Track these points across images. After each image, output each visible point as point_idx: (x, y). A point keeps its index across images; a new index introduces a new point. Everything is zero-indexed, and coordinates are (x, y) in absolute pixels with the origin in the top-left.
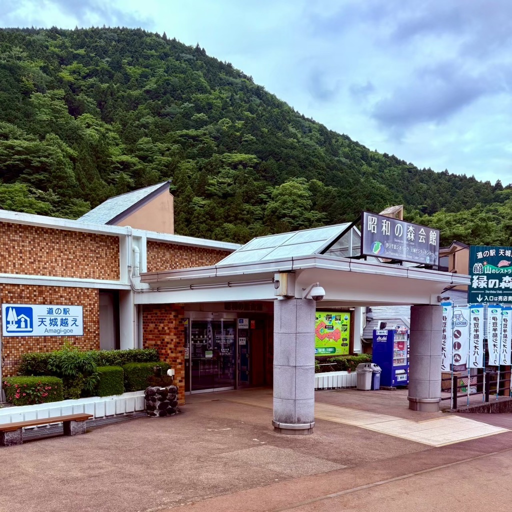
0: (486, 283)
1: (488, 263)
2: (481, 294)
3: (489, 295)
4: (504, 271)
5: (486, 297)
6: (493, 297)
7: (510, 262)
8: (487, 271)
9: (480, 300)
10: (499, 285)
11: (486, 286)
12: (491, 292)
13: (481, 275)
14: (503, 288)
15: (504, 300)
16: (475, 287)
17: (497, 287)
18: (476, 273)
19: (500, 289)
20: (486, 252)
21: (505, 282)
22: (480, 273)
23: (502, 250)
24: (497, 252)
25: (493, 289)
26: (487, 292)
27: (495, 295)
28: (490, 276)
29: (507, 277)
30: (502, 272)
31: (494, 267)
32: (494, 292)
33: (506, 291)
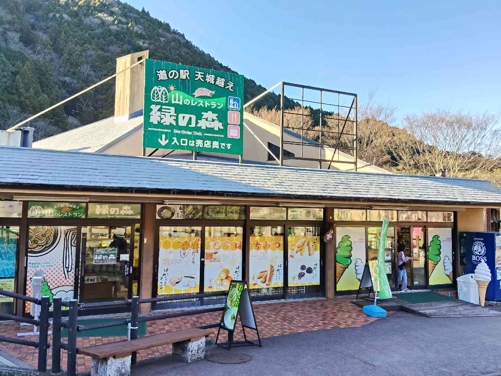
0: (175, 118)
1: (177, 89)
2: (166, 133)
3: (179, 136)
4: (204, 104)
5: (175, 139)
6: (186, 140)
7: (213, 92)
8: (175, 100)
9: (163, 142)
10: (197, 123)
11: (174, 123)
12: (184, 132)
13: (165, 104)
14: (204, 128)
15: (206, 146)
16: (156, 122)
17: (193, 125)
18: (155, 101)
19: (198, 129)
20: (174, 71)
21: (207, 119)
22: (164, 102)
23: (199, 73)
24: (192, 75)
25: (186, 128)
26: (176, 131)
27: (189, 137)
28: (180, 109)
29: (210, 112)
30: (201, 104)
31: (187, 95)
32: (188, 132)
33: (208, 134)
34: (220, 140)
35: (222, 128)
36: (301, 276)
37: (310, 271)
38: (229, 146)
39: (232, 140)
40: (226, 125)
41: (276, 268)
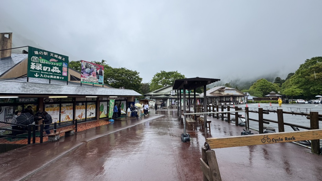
1: (42, 58)
2: (37, 73)
4: (53, 64)
5: (42, 75)
7: (58, 61)
8: (42, 62)
9: (37, 76)
10: (51, 70)
11: (41, 69)
12: (45, 73)
13: (38, 63)
14: (53, 72)
15: (54, 78)
16: (33, 69)
17: (49, 70)
18: (33, 61)
19: (51, 72)
20: (41, 52)
21: (55, 69)
22: (37, 62)
23: (52, 54)
24: (49, 54)
25: (46, 71)
26: (42, 72)
27: (47, 75)
28: (44, 65)
29: (56, 67)
30: (52, 64)
31: (47, 61)
32: (47, 73)
33: (55, 74)
34: (60, 76)
35: (60, 72)
36: (90, 115)
37: (93, 114)
38: (63, 78)
39: (64, 76)
40: (62, 71)
41: (83, 114)
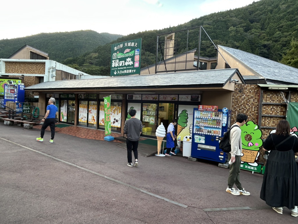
0: (118, 63)
1: (119, 52)
2: (116, 70)
3: (120, 70)
4: (127, 55)
5: (118, 71)
7: (130, 50)
8: (119, 57)
9: (115, 73)
10: (125, 64)
11: (118, 65)
13: (116, 59)
14: (127, 65)
15: (127, 72)
16: (113, 67)
17: (123, 65)
18: (114, 59)
19: (125, 66)
20: (119, 46)
21: (128, 61)
23: (126, 43)
24: (124, 45)
26: (119, 68)
27: (123, 70)
28: (120, 60)
29: (129, 58)
31: (122, 54)
32: (122, 68)
33: (128, 67)
34: (132, 69)
35: (132, 64)
38: (135, 71)
39: (136, 68)
40: (134, 62)
